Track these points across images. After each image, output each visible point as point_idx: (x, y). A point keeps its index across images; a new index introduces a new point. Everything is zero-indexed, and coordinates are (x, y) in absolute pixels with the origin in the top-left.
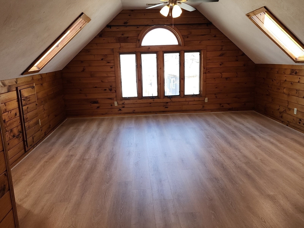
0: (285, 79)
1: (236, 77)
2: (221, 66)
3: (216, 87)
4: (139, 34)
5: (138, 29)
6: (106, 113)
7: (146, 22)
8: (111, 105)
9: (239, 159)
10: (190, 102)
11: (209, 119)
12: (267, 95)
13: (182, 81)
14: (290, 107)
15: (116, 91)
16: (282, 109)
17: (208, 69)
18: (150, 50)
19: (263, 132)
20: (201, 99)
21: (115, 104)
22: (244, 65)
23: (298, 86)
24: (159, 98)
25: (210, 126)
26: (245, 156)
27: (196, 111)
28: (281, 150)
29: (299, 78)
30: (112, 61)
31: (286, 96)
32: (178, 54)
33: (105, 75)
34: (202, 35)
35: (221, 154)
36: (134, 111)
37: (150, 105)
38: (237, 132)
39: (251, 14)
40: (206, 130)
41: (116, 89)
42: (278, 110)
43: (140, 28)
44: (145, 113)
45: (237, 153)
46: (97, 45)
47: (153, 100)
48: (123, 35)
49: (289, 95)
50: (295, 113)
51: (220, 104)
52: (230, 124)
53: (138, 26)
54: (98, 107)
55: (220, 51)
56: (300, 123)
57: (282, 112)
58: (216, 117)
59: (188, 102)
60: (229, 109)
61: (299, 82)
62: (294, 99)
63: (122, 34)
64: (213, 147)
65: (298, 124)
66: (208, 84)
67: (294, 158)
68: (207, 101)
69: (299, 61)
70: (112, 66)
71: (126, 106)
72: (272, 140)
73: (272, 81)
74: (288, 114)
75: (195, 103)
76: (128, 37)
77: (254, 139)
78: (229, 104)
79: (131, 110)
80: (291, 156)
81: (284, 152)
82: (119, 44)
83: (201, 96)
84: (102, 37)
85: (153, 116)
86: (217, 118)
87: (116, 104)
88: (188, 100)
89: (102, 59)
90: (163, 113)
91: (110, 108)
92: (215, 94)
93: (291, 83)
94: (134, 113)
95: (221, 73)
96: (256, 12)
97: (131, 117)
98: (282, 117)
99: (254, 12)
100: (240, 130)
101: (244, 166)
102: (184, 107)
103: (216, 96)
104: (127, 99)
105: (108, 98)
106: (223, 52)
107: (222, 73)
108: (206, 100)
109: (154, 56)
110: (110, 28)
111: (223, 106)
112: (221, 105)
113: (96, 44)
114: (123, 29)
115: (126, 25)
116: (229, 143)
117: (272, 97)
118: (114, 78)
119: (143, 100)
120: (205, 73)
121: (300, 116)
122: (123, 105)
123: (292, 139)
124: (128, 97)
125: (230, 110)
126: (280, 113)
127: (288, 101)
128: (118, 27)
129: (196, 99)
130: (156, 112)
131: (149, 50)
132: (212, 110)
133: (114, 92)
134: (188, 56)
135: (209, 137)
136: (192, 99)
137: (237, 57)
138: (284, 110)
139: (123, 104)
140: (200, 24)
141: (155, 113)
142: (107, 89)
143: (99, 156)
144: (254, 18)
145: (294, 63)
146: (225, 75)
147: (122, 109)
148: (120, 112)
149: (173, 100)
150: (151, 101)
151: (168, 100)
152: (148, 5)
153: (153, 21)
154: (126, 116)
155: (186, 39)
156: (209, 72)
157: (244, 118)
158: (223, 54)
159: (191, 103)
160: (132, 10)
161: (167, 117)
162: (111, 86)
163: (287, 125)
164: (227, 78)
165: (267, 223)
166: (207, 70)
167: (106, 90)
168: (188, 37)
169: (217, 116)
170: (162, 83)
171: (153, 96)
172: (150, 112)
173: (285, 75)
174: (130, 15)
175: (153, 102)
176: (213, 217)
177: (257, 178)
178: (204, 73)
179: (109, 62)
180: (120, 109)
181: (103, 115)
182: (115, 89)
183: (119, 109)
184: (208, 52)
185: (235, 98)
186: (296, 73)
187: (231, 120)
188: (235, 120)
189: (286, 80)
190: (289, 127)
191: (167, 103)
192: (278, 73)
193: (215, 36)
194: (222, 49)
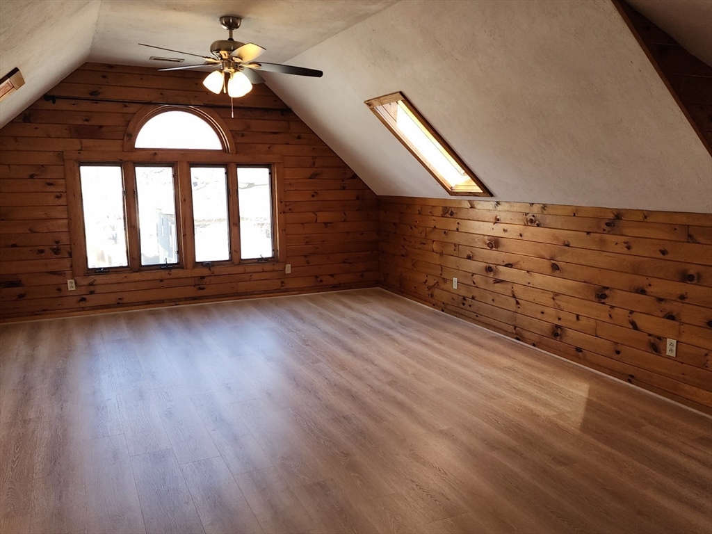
0: (432, 224)
1: (344, 221)
2: (315, 199)
3: (307, 242)
4: (129, 122)
5: (126, 110)
6: (44, 310)
7: (144, 96)
8: (59, 290)
9: (375, 377)
10: (256, 274)
11: (299, 308)
12: (403, 255)
13: (234, 229)
14: (445, 276)
15: (70, 255)
16: (431, 282)
17: (288, 203)
18: (158, 158)
19: (404, 325)
20: (277, 267)
21: (69, 285)
22: (358, 198)
23: (456, 238)
24: (183, 268)
25: (304, 322)
26: (384, 372)
27: (267, 292)
28: (441, 353)
29: (458, 223)
30: (62, 181)
31: (437, 256)
32: (222, 171)
33: (41, 214)
34: (273, 133)
35: (341, 373)
36: (119, 301)
37: (162, 284)
38: (359, 330)
39: (374, 102)
40: (299, 330)
41: (71, 248)
42: (425, 283)
43: (132, 109)
44: (148, 303)
45: (369, 367)
46: (16, 141)
47: (168, 271)
48: (87, 120)
49: (442, 254)
50: (455, 287)
51: (317, 277)
52: (343, 316)
53: (125, 103)
54: (21, 296)
55: (310, 167)
56: (464, 304)
57: (433, 287)
58: (311, 304)
59: (250, 274)
60: (333, 287)
61: (457, 229)
62: (451, 261)
63: (84, 118)
64: (322, 362)
65: (462, 306)
66: (291, 236)
67: (466, 366)
68: (289, 272)
69: (457, 193)
70: (59, 194)
71: (98, 289)
72: (424, 339)
73: (411, 228)
74: (442, 289)
75: (265, 275)
76: (101, 127)
77: (394, 340)
78: (332, 276)
79: (112, 299)
80: (461, 364)
81: (447, 358)
82: (77, 141)
83: (278, 262)
84: (30, 122)
85: (171, 311)
86: (315, 306)
87: (71, 285)
88: (249, 269)
89: (32, 177)
90: (194, 301)
91: (56, 298)
92: (305, 256)
93: (445, 233)
94: (119, 304)
95: (314, 213)
96: (385, 99)
97: (114, 315)
98: (432, 296)
99: (382, 99)
100: (363, 325)
101: (387, 388)
102: (243, 286)
103: (307, 259)
104: (103, 272)
105: (48, 272)
106: (316, 169)
107: (318, 214)
108: (288, 269)
109: (168, 171)
110: (54, 103)
111: (321, 281)
112: (319, 279)
113: (15, 138)
114: (86, 106)
115: (94, 97)
116: (350, 351)
117: (413, 260)
118: (66, 221)
119: (143, 273)
120: (284, 212)
121: (463, 292)
122: (92, 288)
123: (456, 334)
124: (104, 268)
125: (335, 287)
126: (429, 288)
127: (441, 266)
128: (73, 102)
129: (268, 267)
130: (176, 301)
131: (155, 158)
132: (301, 290)
133: (67, 256)
134: (245, 175)
135: (309, 343)
136: (259, 268)
137: (343, 181)
138: (435, 282)
139: (91, 284)
140: (267, 110)
141: (174, 303)
142: (47, 249)
143: (64, 410)
144: (380, 109)
145: (448, 197)
146: (323, 217)
147: (88, 297)
148: (82, 304)
149: (216, 270)
150: (163, 274)
151: (206, 272)
152: (155, 59)
153: (162, 94)
154: (100, 314)
155: (240, 140)
156: (290, 209)
157: (365, 303)
158: (317, 174)
159: (256, 276)
160: (111, 66)
161: (206, 311)
162: (57, 242)
163: (443, 311)
164: (326, 224)
165: (448, 474)
166: (286, 206)
167: (42, 251)
168: (243, 136)
169: (312, 300)
170: (188, 234)
171: (168, 262)
172: (161, 302)
173: (434, 218)
174: (104, 77)
175: (169, 277)
176: (359, 482)
177: (416, 407)
178: (280, 213)
179: (50, 184)
180: (84, 296)
181: (36, 315)
182: (69, 250)
183: (79, 298)
184: (286, 169)
185: (345, 262)
186: (452, 214)
187: (341, 308)
188: (350, 308)
189: (435, 227)
190: (446, 314)
191: (203, 278)
192: (420, 214)
193: (299, 138)
194: (314, 164)
